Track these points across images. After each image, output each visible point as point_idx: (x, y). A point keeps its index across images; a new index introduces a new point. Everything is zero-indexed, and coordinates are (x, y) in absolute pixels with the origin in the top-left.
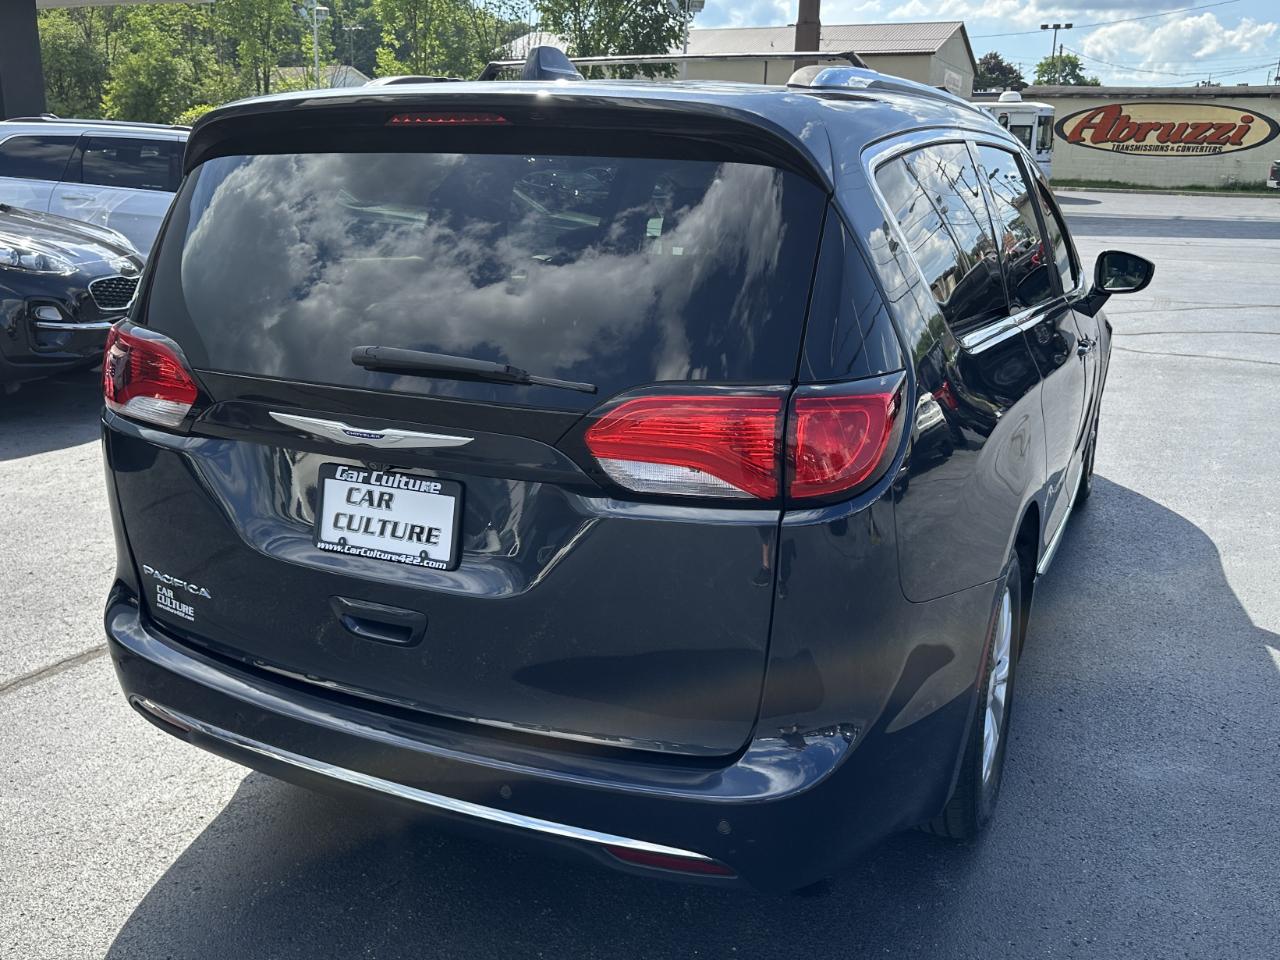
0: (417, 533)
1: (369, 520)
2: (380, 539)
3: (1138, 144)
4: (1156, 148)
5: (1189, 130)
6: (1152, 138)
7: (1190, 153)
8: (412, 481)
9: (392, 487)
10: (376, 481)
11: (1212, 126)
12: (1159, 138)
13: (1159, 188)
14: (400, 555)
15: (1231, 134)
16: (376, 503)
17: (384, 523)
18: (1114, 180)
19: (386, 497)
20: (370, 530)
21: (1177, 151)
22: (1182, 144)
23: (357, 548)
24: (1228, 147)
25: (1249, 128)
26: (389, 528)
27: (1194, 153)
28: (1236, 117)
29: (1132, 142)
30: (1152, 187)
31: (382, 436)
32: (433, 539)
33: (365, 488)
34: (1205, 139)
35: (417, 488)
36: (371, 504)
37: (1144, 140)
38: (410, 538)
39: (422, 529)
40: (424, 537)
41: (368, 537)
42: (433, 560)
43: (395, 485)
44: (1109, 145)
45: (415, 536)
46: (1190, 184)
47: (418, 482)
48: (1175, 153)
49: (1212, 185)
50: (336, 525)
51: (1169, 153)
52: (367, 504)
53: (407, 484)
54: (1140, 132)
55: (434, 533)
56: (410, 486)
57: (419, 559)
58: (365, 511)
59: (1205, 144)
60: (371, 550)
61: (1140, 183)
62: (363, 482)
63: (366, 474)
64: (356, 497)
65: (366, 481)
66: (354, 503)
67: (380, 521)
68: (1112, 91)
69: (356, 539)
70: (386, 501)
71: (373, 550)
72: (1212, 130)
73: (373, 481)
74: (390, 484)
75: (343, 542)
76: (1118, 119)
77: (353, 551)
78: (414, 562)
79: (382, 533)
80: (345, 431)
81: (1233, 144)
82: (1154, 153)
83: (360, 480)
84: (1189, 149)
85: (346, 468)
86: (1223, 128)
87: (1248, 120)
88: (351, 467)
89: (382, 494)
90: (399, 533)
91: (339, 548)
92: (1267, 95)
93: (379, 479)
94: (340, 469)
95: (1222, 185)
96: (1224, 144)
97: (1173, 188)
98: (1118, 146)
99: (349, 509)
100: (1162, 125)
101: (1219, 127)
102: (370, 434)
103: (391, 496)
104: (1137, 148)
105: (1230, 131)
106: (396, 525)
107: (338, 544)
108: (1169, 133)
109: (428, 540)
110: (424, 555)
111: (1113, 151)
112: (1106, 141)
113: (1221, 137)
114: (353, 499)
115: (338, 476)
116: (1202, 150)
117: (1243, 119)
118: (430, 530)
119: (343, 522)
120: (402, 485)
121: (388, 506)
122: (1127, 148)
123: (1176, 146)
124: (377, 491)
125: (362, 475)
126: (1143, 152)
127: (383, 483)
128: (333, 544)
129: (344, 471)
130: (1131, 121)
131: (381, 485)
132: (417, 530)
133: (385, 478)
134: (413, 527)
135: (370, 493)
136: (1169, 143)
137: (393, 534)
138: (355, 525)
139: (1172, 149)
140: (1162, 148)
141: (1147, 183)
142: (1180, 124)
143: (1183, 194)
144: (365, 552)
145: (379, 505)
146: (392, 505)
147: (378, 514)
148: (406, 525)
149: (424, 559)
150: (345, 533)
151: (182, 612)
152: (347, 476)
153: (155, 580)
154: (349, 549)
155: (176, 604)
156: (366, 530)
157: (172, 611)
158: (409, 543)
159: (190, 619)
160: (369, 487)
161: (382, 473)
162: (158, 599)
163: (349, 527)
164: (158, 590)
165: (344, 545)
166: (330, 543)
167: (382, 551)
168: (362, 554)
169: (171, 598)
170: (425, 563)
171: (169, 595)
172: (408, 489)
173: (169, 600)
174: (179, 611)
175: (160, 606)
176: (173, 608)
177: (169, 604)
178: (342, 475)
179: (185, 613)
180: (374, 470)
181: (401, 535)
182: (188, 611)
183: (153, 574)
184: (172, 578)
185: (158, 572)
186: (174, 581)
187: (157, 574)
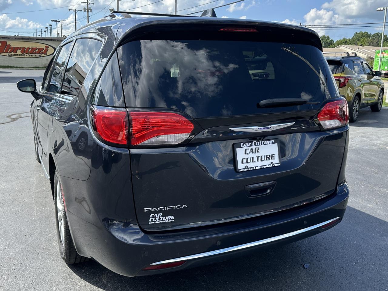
0: (268, 157)
1: (253, 158)
3: (15, 54)
4: (21, 55)
5: (30, 50)
6: (19, 52)
7: (32, 57)
8: (265, 142)
9: (259, 145)
11: (37, 49)
12: (21, 52)
13: (25, 68)
14: (266, 165)
15: (43, 51)
17: (258, 157)
18: (9, 65)
19: (257, 149)
20: (254, 161)
21: (28, 56)
22: (29, 54)
23: (252, 167)
24: (43, 55)
25: (48, 49)
26: (260, 158)
27: (33, 57)
28: (44, 46)
29: (13, 53)
30: (23, 68)
31: (270, 127)
32: (273, 158)
34: (36, 53)
35: (267, 143)
36: (253, 153)
37: (16, 53)
38: (267, 159)
39: (270, 155)
40: (270, 158)
41: (253, 163)
42: (275, 164)
43: (260, 144)
44: (5, 54)
45: (268, 159)
46: (34, 66)
47: (267, 141)
48: (27, 57)
49: (41, 67)
50: (242, 163)
51: (25, 57)
52: (251, 153)
53: (264, 143)
54: (15, 50)
55: (273, 156)
56: (265, 144)
58: (251, 155)
59: (36, 54)
61: (18, 66)
62: (250, 146)
64: (248, 152)
65: (251, 145)
67: (256, 157)
68: (2, 37)
69: (251, 165)
70: (257, 150)
71: (258, 167)
72: (37, 50)
73: (253, 145)
74: (259, 144)
75: (246, 167)
76: (6, 46)
77: (252, 169)
78: (271, 166)
79: (258, 161)
80: (259, 128)
81: (44, 54)
82: (21, 57)
83: (249, 146)
84: (31, 56)
85: (244, 143)
86: (40, 49)
87: (47, 47)
88: (246, 142)
89: (255, 148)
90: (263, 159)
91: (247, 170)
92: (51, 40)
93: (255, 144)
95: (44, 66)
96: (42, 54)
97: (29, 68)
98: (8, 55)
99: (246, 156)
100: (21, 48)
101: (39, 49)
102: (267, 128)
103: (258, 148)
104: (15, 55)
105: (43, 50)
106: (261, 157)
107: (246, 168)
108: (24, 51)
109: (272, 159)
111: (7, 56)
112: (4, 53)
113: (40, 52)
114: (247, 153)
115: (242, 146)
116: (35, 56)
117: (46, 47)
118: (272, 155)
119: (245, 161)
120: (262, 144)
121: (258, 152)
122: (11, 55)
123: (27, 54)
125: (249, 144)
126: (17, 56)
127: (257, 145)
129: (243, 144)
130: (11, 46)
131: (256, 145)
132: (268, 156)
133: (257, 143)
134: (267, 156)
135: (252, 149)
136: (25, 54)
137: (261, 160)
138: (249, 161)
139: (26, 55)
140: (23, 55)
141: (21, 66)
142: (27, 48)
143: (35, 69)
144: (255, 168)
145: (255, 152)
146: (259, 151)
147: (255, 155)
148: (265, 156)
149: (273, 164)
150: (246, 164)
151: (166, 220)
152: (245, 145)
153: (150, 212)
154: (250, 169)
155: (163, 218)
156: (253, 161)
157: (160, 222)
158: (267, 161)
159: (172, 221)
160: (251, 147)
161: (255, 142)
162: (150, 221)
163: (247, 162)
164: (151, 217)
165: (248, 168)
166: (243, 169)
167: (260, 166)
168: (255, 169)
169: (160, 217)
170: (274, 166)
171: (159, 216)
172: (264, 145)
173: (158, 218)
174: (164, 220)
175: (151, 223)
176: (160, 221)
177: (158, 220)
178: (243, 146)
179: (169, 220)
180: (253, 141)
181: (264, 159)
182: (171, 218)
183: (152, 210)
184: (165, 207)
185: (155, 208)
186: (167, 208)
187: (155, 209)
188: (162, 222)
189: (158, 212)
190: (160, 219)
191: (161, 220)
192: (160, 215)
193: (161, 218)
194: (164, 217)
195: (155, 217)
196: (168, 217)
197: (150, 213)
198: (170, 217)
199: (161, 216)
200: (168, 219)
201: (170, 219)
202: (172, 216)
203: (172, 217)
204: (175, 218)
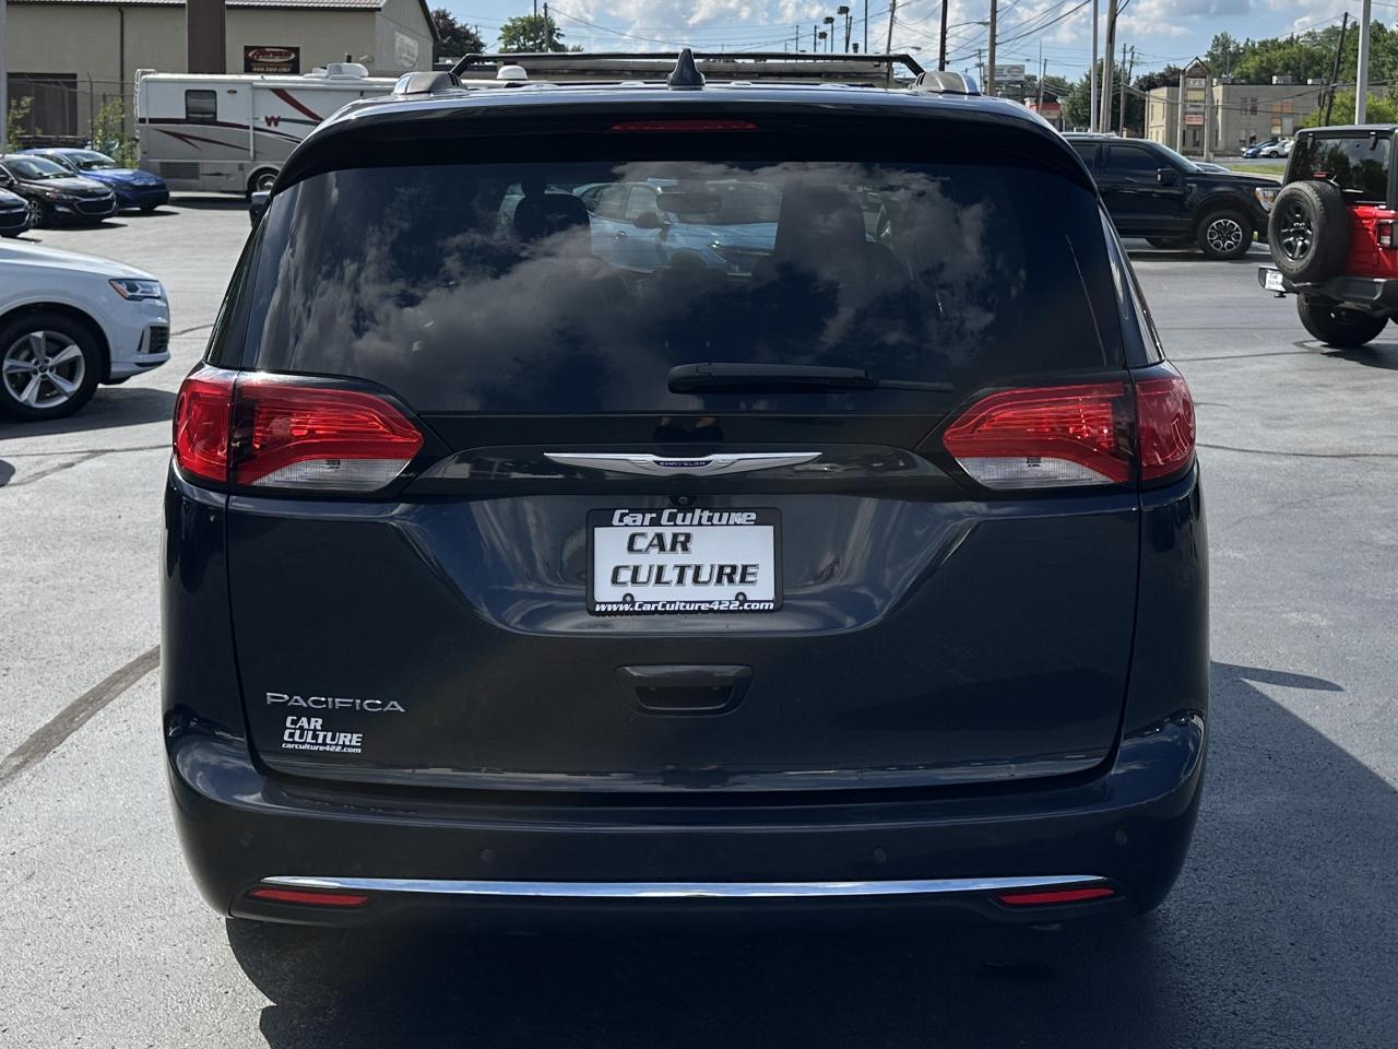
0: (725, 574)
1: (661, 569)
2: (680, 588)
8: (717, 515)
9: (691, 525)
10: (668, 521)
14: (710, 602)
16: (668, 547)
17: (682, 569)
19: (682, 538)
20: (665, 579)
23: (651, 603)
26: (689, 574)
31: (707, 462)
32: (749, 578)
33: (652, 531)
35: (724, 521)
36: (662, 549)
38: (719, 581)
39: (734, 568)
40: (737, 578)
41: (661, 588)
42: (753, 602)
43: (696, 522)
45: (725, 579)
47: (726, 515)
50: (615, 581)
52: (657, 550)
53: (710, 519)
55: (750, 570)
56: (715, 521)
57: (738, 603)
58: (655, 558)
60: (671, 603)
62: (650, 525)
63: (654, 515)
64: (640, 543)
65: (655, 522)
66: (640, 551)
67: (676, 566)
69: (646, 594)
70: (683, 543)
71: (675, 602)
73: (664, 520)
74: (688, 522)
75: (629, 599)
77: (647, 607)
78: (731, 608)
79: (680, 581)
80: (658, 462)
83: (647, 522)
85: (626, 511)
88: (632, 511)
89: (675, 536)
90: (704, 577)
91: (627, 607)
93: (672, 518)
94: (618, 513)
99: (633, 560)
102: (693, 462)
103: (688, 537)
106: (698, 569)
107: (624, 602)
109: (743, 580)
110: (741, 598)
114: (636, 547)
115: (615, 521)
118: (745, 568)
119: (625, 576)
120: (704, 521)
121: (685, 549)
124: (668, 533)
125: (648, 516)
127: (679, 521)
128: (617, 603)
129: (623, 515)
131: (676, 525)
132: (728, 570)
133: (680, 516)
134: (721, 568)
135: (660, 537)
137: (696, 580)
138: (642, 577)
144: (664, 606)
145: (673, 549)
146: (691, 546)
147: (671, 560)
148: (712, 567)
149: (745, 600)
150: (630, 589)
151: (336, 745)
152: (627, 520)
153: (286, 710)
154: (640, 606)
155: (325, 737)
156: (658, 581)
157: (316, 748)
158: (719, 587)
159: (354, 750)
160: (658, 530)
161: (675, 511)
162: (286, 738)
163: (634, 580)
164: (288, 724)
165: (633, 603)
166: (612, 603)
167: (686, 602)
168: (659, 609)
169: (315, 730)
170: (746, 607)
171: (312, 727)
172: (712, 525)
173: (311, 733)
174: (331, 745)
175: (289, 746)
176: (316, 744)
177: (309, 740)
178: (621, 520)
179: (344, 746)
180: (664, 509)
181: (707, 579)
182: (350, 740)
183: (288, 701)
184: (330, 700)
185: (298, 698)
186: (334, 702)
187: (296, 701)
188: (321, 748)
189: (310, 713)
190: (315, 737)
191: (320, 741)
192: (317, 723)
193: (321, 734)
194: (330, 734)
195: (301, 728)
196: (342, 735)
197: (284, 710)
198: (349, 735)
199: (319, 728)
200: (341, 743)
201: (347, 743)
202: (355, 736)
203: (355, 739)
204: (364, 743)
